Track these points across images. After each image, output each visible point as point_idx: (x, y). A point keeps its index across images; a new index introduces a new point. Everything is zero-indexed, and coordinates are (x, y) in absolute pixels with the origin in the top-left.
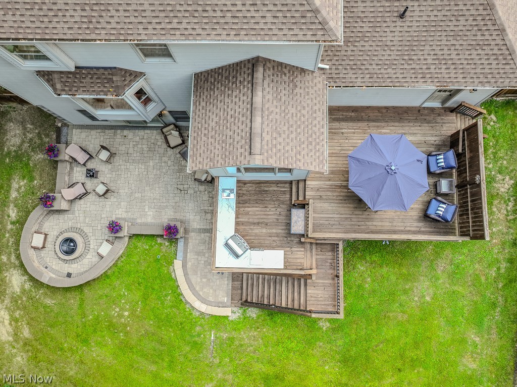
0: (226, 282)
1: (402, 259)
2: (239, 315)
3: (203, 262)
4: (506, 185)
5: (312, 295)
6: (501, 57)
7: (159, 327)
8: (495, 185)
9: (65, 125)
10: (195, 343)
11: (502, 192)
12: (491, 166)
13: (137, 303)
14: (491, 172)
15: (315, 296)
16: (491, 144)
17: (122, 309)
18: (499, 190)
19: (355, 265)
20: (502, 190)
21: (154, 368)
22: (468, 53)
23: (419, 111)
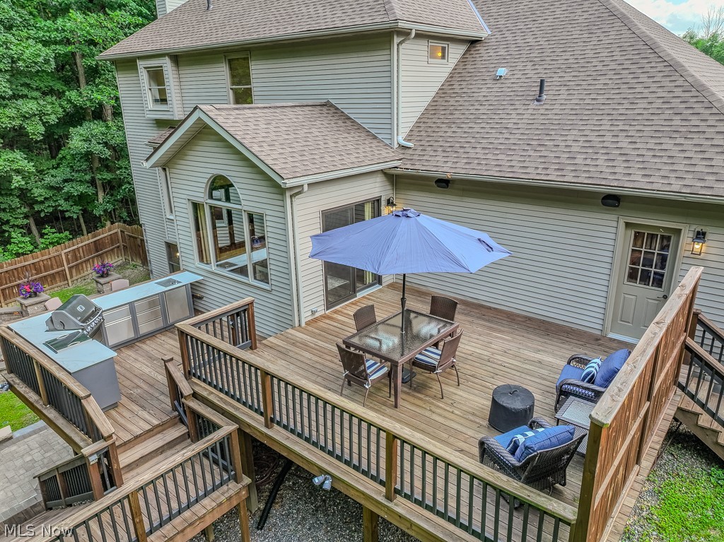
23: (597, 340)
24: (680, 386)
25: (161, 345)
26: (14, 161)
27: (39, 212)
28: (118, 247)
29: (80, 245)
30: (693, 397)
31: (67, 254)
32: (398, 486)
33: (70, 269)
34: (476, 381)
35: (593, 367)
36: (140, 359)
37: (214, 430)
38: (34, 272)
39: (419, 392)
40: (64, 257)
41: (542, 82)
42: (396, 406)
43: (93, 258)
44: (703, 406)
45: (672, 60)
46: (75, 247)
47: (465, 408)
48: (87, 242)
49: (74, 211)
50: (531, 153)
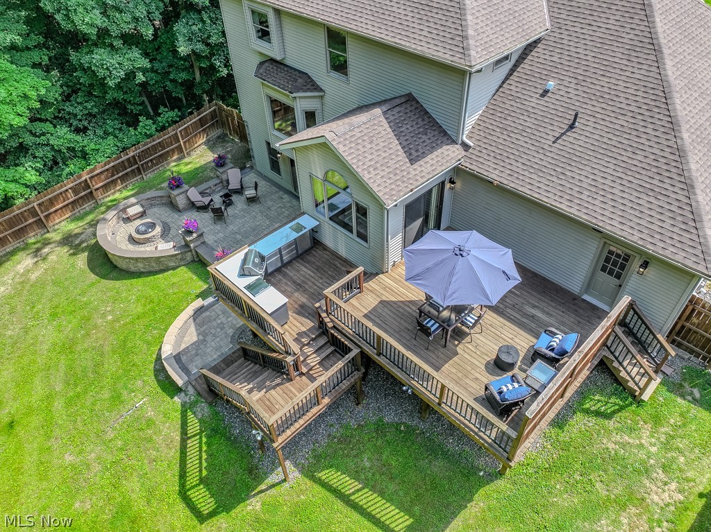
0: (215, 357)
1: (427, 490)
2: (188, 401)
3: (219, 322)
4: (666, 494)
5: (271, 398)
6: (679, 218)
7: (114, 352)
8: (647, 482)
9: (252, 167)
10: (119, 396)
11: (652, 500)
12: (653, 449)
13: (128, 316)
14: (649, 457)
15: (274, 402)
16: (672, 421)
17: (111, 312)
18: (649, 494)
19: (362, 452)
20: (656, 498)
21: (59, 387)
22: (635, 194)
23: (575, 299)
24: (607, 346)
25: (298, 271)
26: (134, 60)
27: (151, 92)
28: (217, 121)
29: (189, 123)
30: (612, 353)
31: (180, 131)
32: (445, 401)
33: (185, 143)
34: (493, 329)
35: (555, 341)
36: (289, 283)
37: (349, 352)
38: (160, 149)
39: (459, 336)
40: (179, 135)
41: (576, 116)
42: (445, 346)
43: (200, 132)
44: (616, 358)
45: (674, 116)
46: (186, 125)
47: (483, 350)
48: (194, 120)
49: (179, 93)
50: (554, 179)
